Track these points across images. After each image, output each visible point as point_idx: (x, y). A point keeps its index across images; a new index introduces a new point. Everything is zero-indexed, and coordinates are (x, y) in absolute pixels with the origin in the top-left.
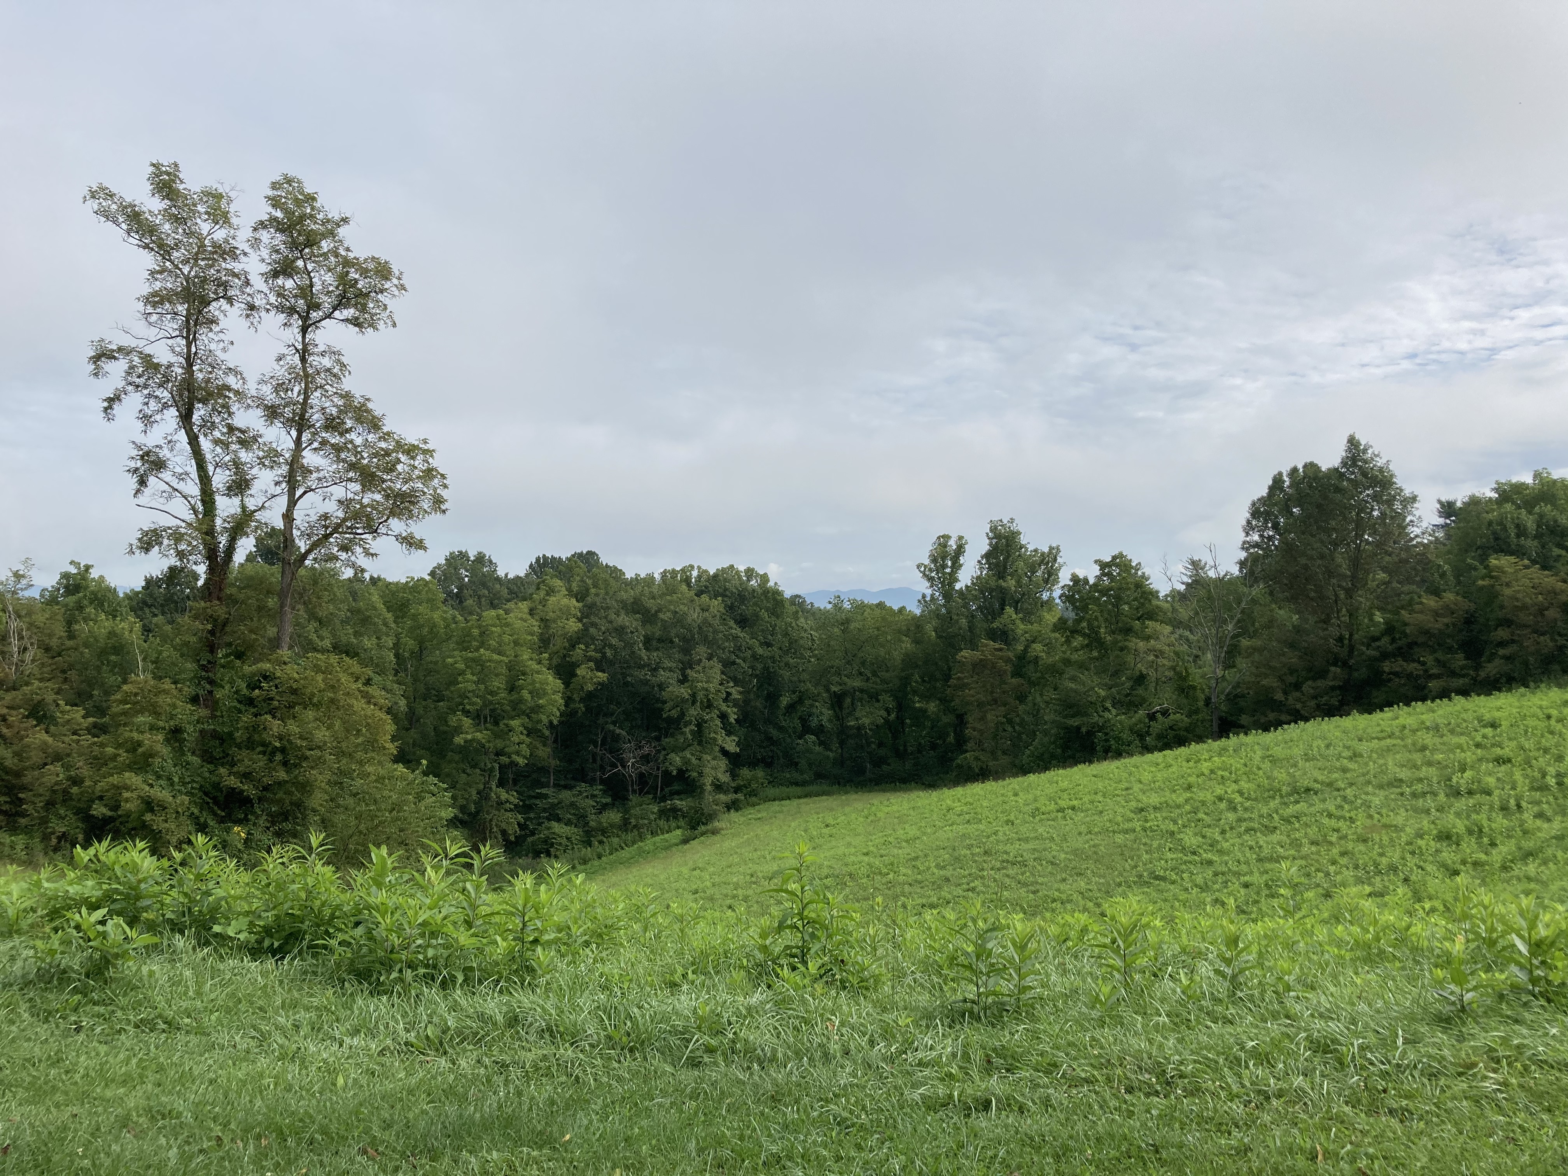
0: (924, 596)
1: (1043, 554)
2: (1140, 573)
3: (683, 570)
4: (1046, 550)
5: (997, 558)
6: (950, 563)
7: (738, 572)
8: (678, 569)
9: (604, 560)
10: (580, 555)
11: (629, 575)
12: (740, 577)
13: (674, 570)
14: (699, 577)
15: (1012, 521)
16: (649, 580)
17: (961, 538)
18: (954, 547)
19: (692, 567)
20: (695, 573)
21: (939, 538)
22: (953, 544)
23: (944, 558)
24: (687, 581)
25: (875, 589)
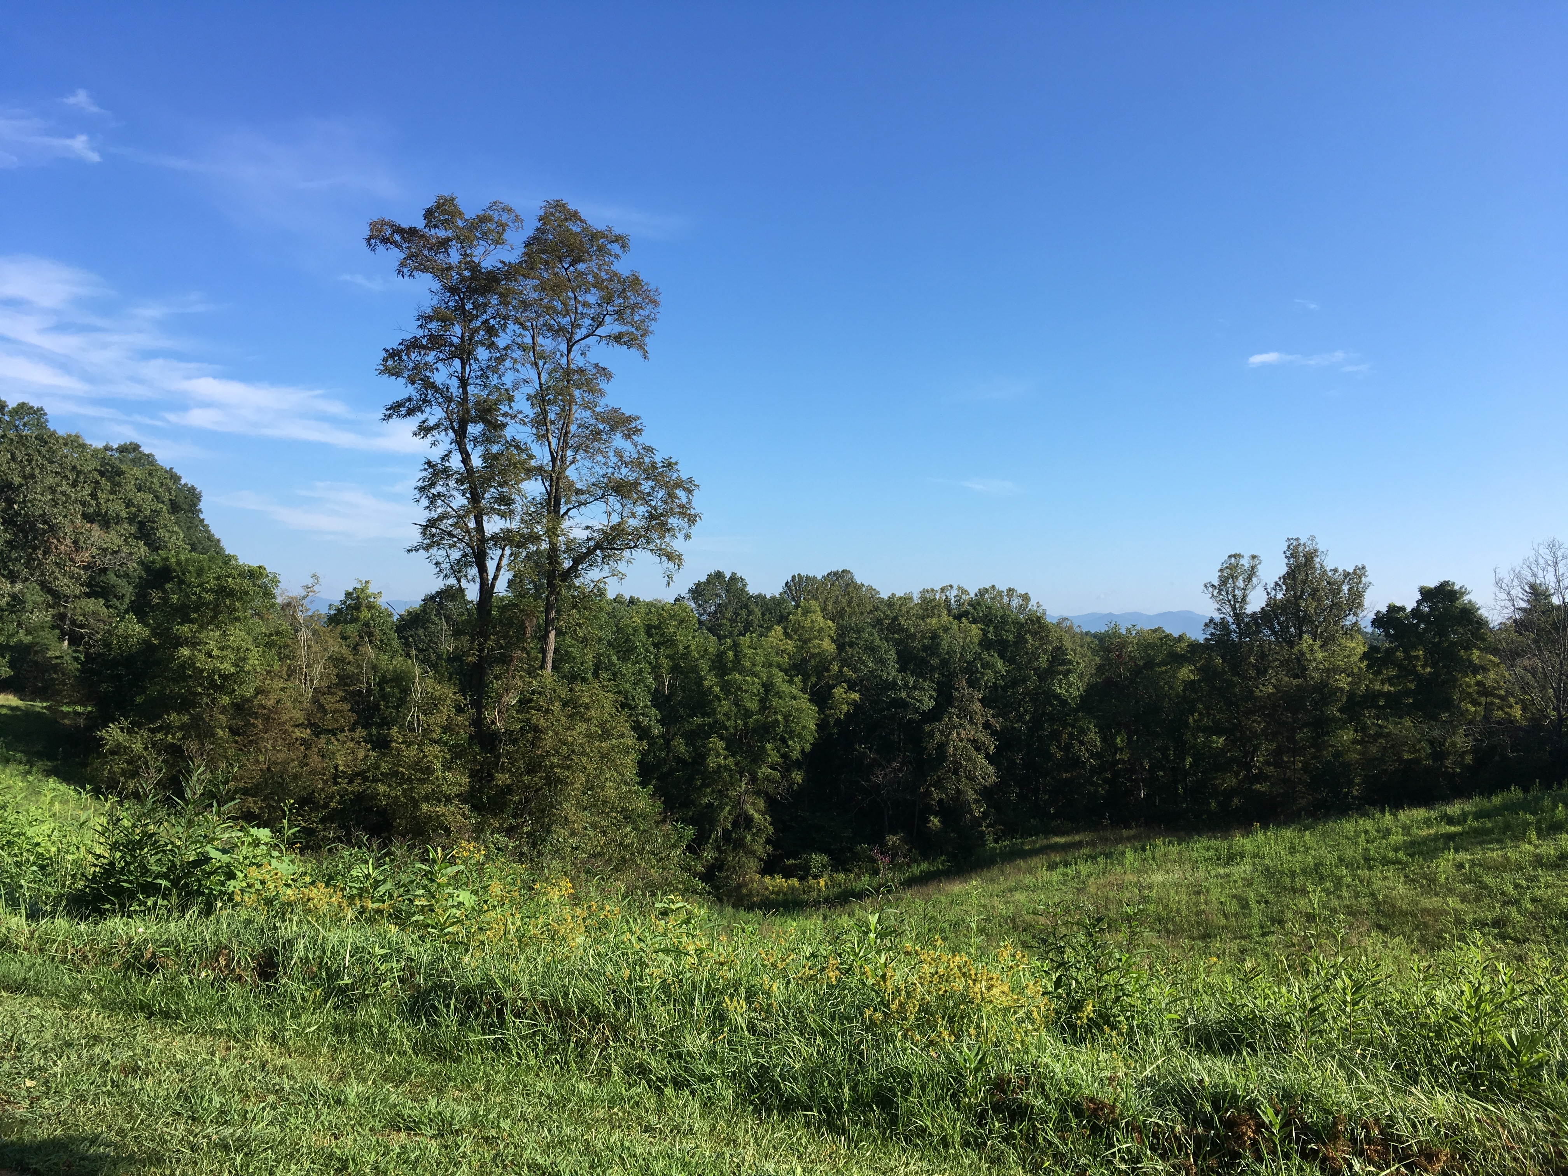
0: (1211, 620)
1: (1347, 575)
2: (1466, 598)
3: (943, 590)
4: (1351, 571)
5: (1294, 579)
6: (1240, 583)
7: (1000, 593)
8: (938, 588)
9: (859, 580)
10: (836, 574)
11: (885, 595)
12: (1002, 599)
13: (932, 590)
14: (958, 598)
15: (1313, 538)
16: (907, 599)
17: (1254, 557)
18: (1247, 566)
19: (951, 586)
20: (954, 592)
21: (1230, 557)
22: (1245, 562)
23: (1234, 578)
24: (947, 600)
25: (1151, 613)
